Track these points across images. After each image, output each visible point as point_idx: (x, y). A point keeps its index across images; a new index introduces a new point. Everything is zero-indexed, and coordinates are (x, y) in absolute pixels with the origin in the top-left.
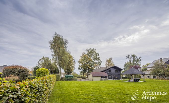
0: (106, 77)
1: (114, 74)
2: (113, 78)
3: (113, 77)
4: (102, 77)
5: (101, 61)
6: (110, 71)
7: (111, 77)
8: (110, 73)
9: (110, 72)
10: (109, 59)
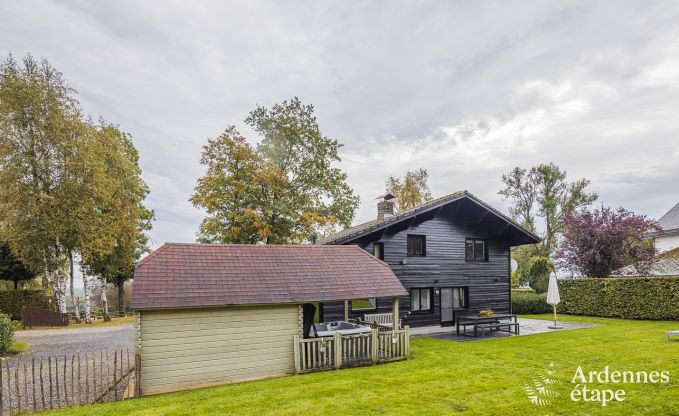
0: (384, 305)
1: (461, 281)
2: (447, 316)
3: (450, 300)
4: (313, 314)
5: (354, 194)
6: (418, 246)
7: (427, 305)
8: (416, 262)
9: (424, 254)
10: (402, 182)
